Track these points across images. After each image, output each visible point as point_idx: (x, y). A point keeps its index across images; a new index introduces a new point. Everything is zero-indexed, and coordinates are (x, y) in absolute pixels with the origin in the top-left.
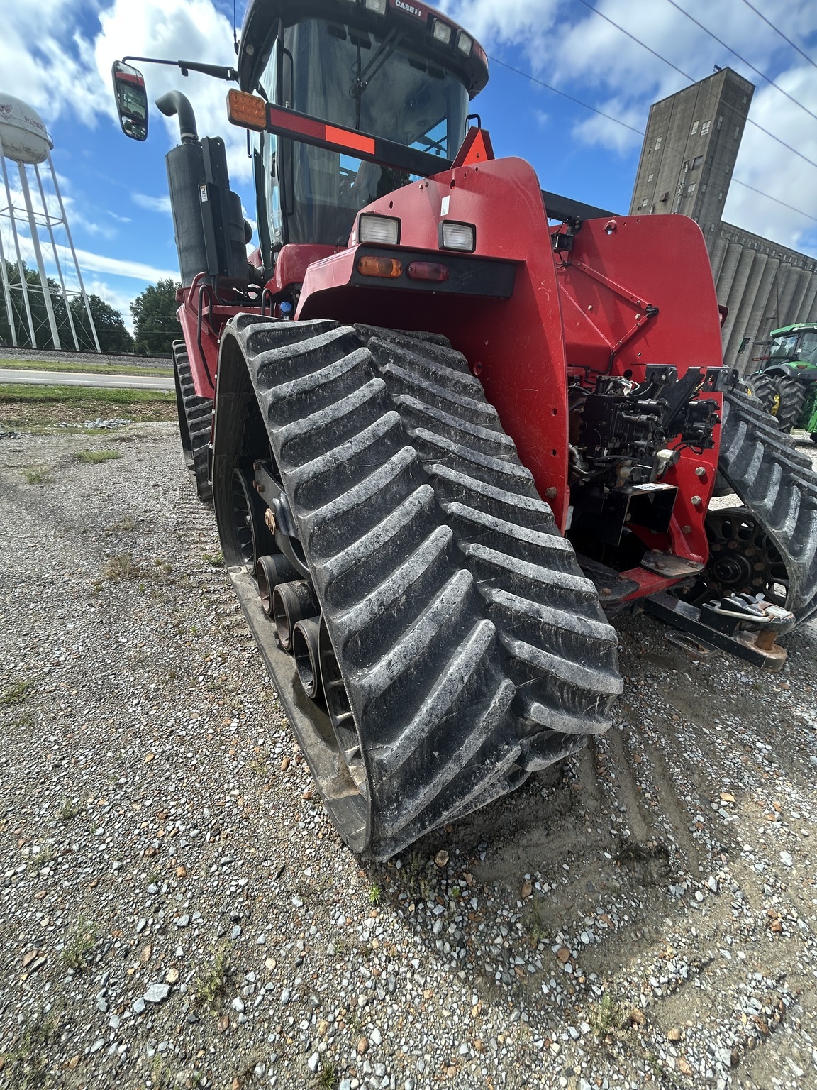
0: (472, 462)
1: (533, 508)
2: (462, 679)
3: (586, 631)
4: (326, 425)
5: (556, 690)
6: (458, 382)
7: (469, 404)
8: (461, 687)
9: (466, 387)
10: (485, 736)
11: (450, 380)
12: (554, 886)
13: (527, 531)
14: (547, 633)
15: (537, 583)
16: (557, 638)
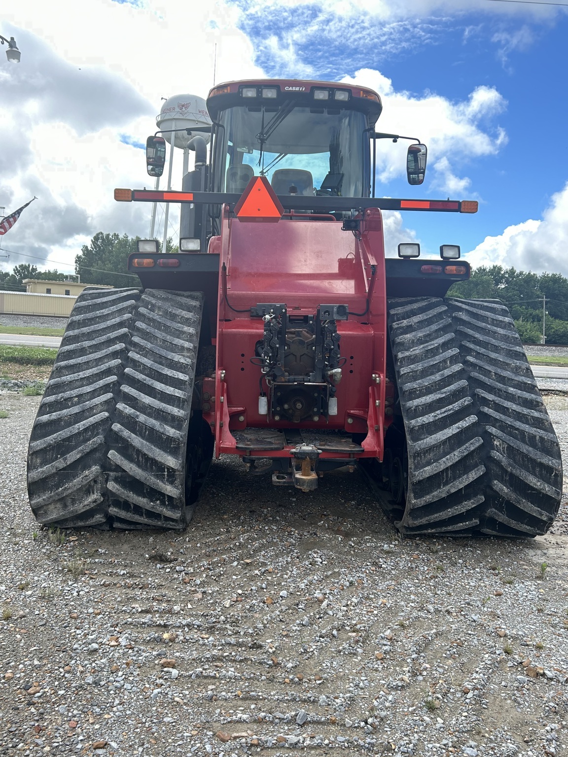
0: (157, 354)
1: (176, 377)
2: (79, 429)
3: (162, 430)
4: (88, 333)
5: (134, 454)
6: (182, 317)
7: (179, 327)
8: (77, 431)
9: (188, 319)
10: (81, 454)
11: (178, 316)
12: (107, 552)
13: (163, 385)
14: (141, 427)
15: (151, 407)
16: (146, 431)
